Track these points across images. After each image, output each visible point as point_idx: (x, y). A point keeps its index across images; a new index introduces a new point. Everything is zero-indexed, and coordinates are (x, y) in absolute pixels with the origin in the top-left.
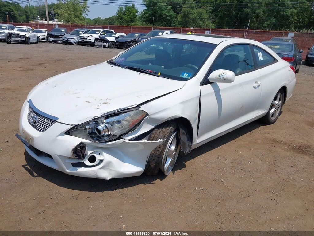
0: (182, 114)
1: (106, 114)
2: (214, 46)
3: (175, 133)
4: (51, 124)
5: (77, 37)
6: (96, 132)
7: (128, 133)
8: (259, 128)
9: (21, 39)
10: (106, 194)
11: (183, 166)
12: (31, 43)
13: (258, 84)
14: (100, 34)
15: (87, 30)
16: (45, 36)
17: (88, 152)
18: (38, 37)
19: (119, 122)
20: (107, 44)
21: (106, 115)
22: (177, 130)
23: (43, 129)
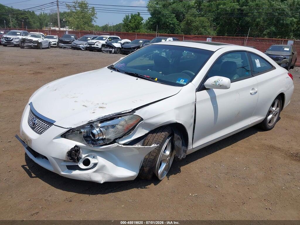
0: (176, 119)
1: (101, 118)
2: (211, 53)
3: (170, 138)
4: (48, 127)
5: (85, 43)
6: (91, 136)
7: (122, 137)
8: (256, 134)
9: (34, 44)
10: (99, 197)
11: (179, 171)
12: (43, 48)
13: (255, 91)
14: (107, 40)
15: (95, 36)
16: (56, 41)
17: (83, 155)
18: (49, 42)
19: (113, 126)
20: (113, 50)
21: (101, 120)
22: (172, 135)
23: (40, 132)
